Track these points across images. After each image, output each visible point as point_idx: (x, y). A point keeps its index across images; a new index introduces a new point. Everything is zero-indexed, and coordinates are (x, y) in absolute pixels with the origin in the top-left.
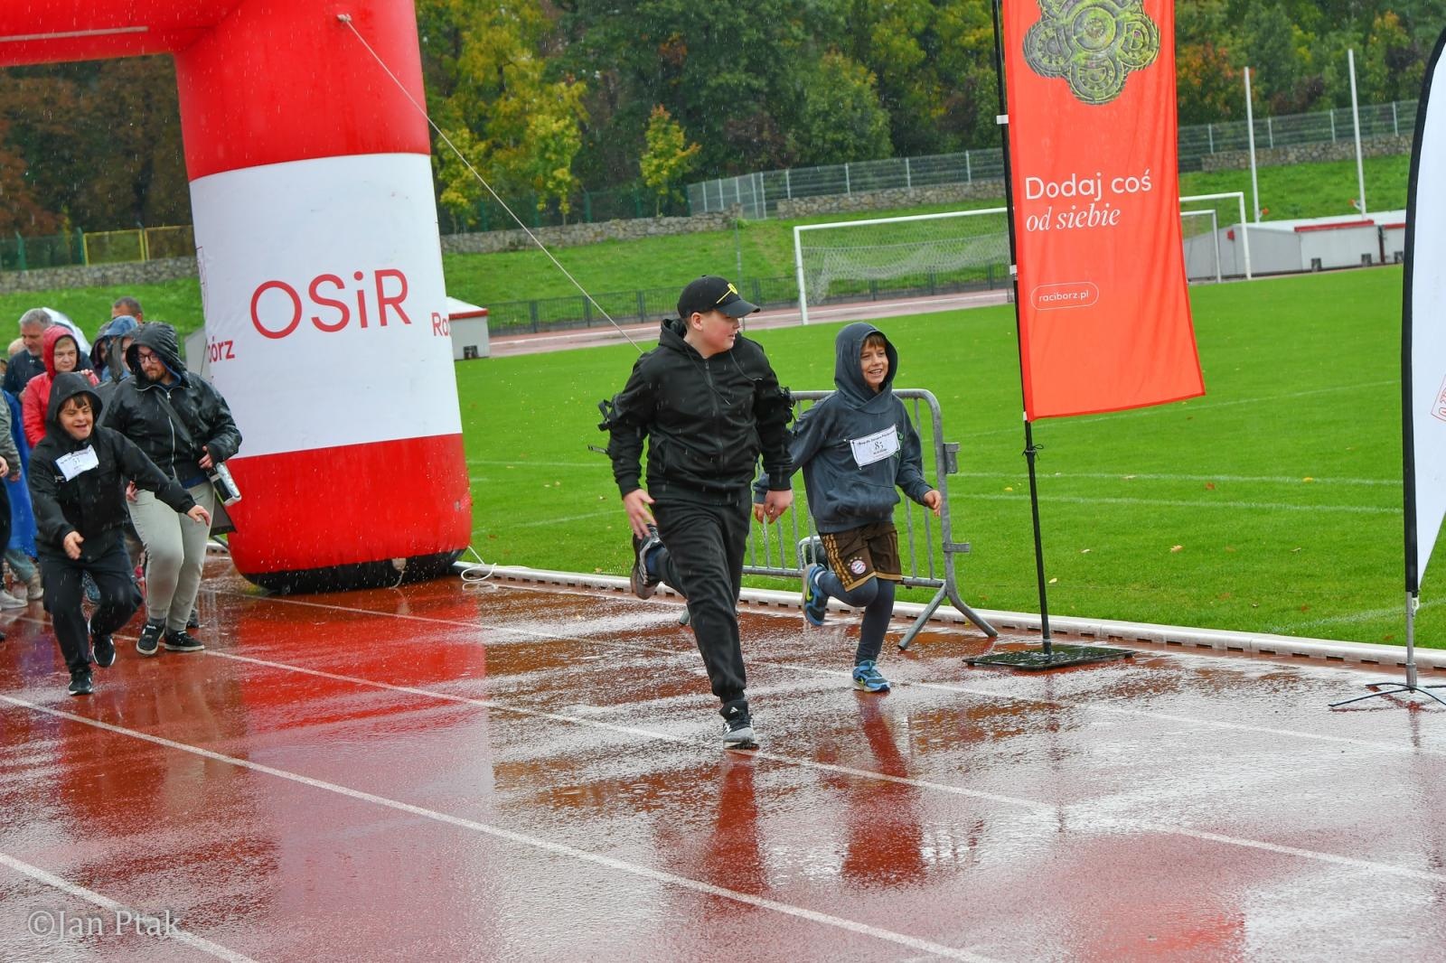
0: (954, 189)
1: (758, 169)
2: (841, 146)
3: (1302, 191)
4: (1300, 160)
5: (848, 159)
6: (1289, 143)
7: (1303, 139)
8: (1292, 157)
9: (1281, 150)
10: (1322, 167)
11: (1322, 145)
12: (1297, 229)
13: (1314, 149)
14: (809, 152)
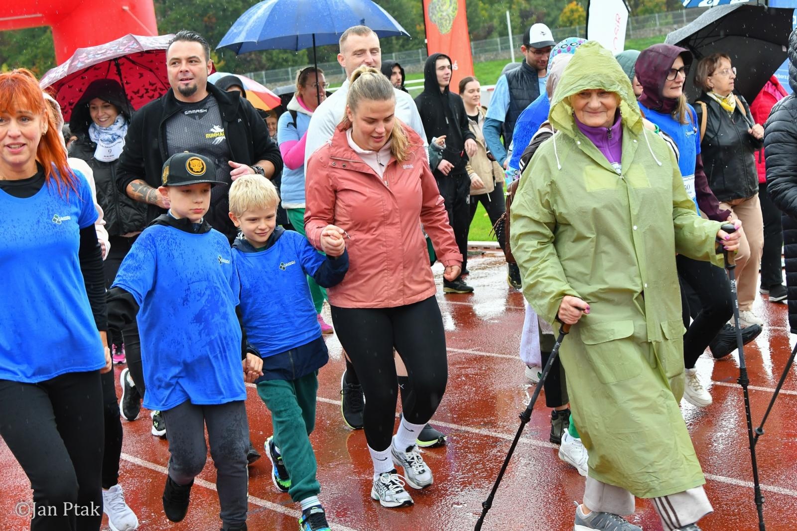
0: (337, 78)
1: (250, 72)
2: (286, 60)
3: (487, 74)
4: (486, 60)
5: (289, 66)
6: (480, 53)
7: (486, 51)
8: (482, 59)
9: (477, 56)
10: (496, 63)
11: (495, 53)
12: (488, 90)
13: (491, 56)
14: (272, 64)
